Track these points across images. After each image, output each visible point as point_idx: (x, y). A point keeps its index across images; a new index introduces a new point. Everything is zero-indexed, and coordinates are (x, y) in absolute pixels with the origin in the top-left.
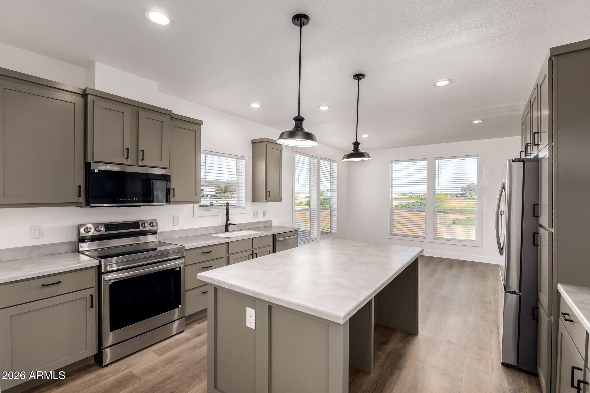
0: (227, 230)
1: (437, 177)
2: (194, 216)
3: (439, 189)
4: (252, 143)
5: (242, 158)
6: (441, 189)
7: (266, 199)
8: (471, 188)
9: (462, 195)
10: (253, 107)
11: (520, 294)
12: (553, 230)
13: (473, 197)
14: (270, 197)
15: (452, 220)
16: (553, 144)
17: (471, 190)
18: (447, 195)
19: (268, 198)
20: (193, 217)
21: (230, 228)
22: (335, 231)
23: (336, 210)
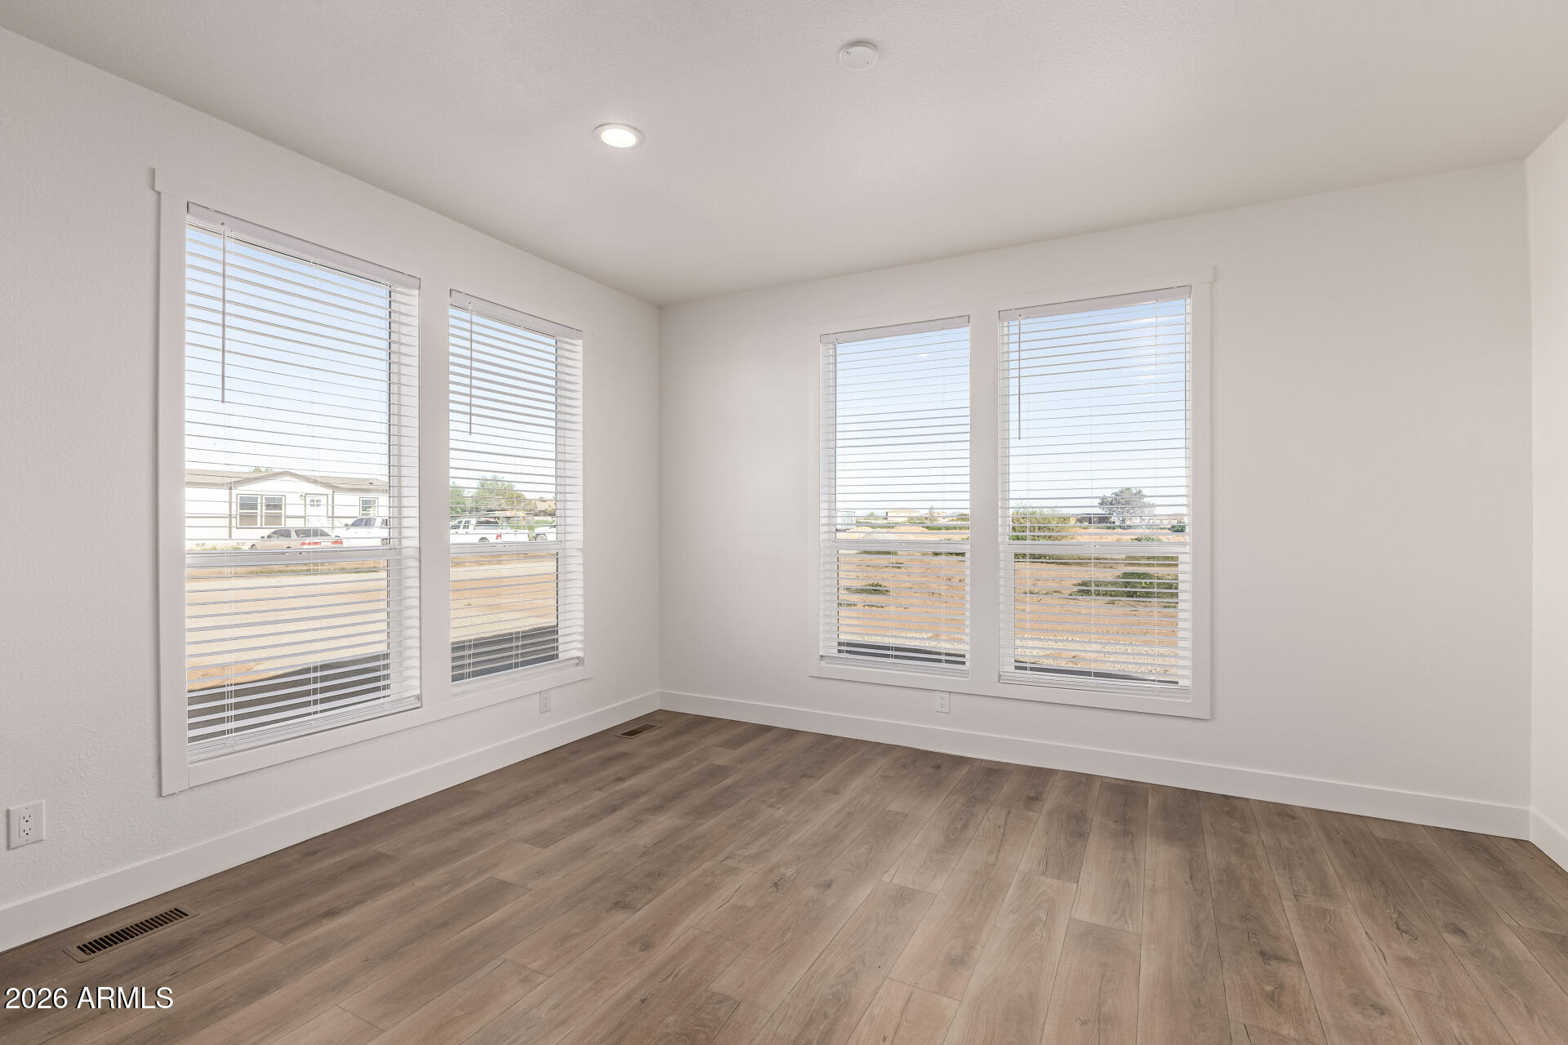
9: (1103, 519)
13: (1128, 523)
18: (1065, 519)
22: (579, 649)
23: (579, 554)
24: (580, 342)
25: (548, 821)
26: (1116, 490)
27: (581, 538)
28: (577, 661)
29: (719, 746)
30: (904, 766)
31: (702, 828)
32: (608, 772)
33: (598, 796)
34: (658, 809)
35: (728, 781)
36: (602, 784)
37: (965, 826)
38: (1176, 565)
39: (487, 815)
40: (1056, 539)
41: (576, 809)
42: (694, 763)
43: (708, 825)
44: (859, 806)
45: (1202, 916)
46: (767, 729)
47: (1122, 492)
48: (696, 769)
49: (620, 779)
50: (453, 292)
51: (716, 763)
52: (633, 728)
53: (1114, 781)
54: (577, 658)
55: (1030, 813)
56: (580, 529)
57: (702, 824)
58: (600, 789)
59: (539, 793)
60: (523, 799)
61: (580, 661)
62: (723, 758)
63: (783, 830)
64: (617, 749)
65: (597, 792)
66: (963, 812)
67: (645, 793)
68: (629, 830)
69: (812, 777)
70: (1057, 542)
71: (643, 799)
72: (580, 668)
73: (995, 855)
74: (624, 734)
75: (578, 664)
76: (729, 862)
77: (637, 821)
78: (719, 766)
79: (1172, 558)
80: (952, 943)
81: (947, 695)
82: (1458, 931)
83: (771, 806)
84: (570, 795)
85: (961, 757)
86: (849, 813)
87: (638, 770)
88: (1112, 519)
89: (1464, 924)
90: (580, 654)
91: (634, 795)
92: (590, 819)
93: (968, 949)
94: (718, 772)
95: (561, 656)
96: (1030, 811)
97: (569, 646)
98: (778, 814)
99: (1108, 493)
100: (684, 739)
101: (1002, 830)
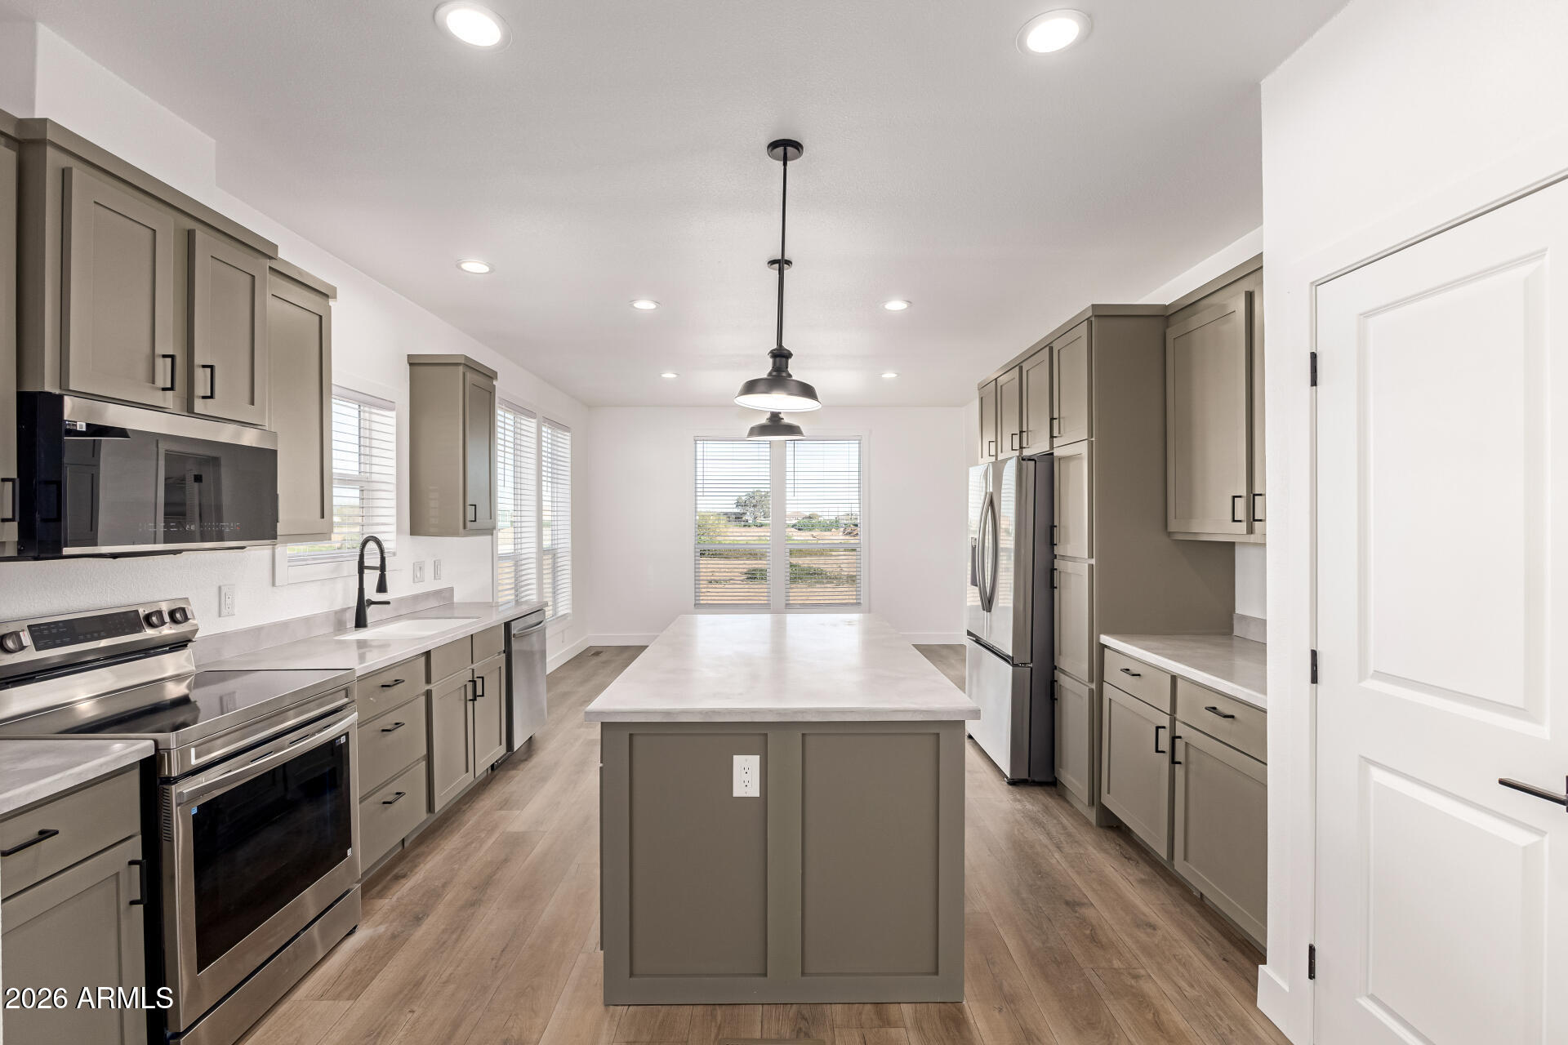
0: (361, 622)
1: (789, 476)
2: (277, 584)
3: (796, 502)
4: (411, 364)
5: (386, 405)
6: (799, 502)
7: (465, 527)
8: (754, 501)
9: (738, 517)
10: (467, 270)
11: (1031, 665)
12: (1093, 561)
14: (475, 521)
15: (745, 570)
16: (1093, 439)
17: (754, 506)
19: (469, 524)
20: (274, 584)
21: (371, 613)
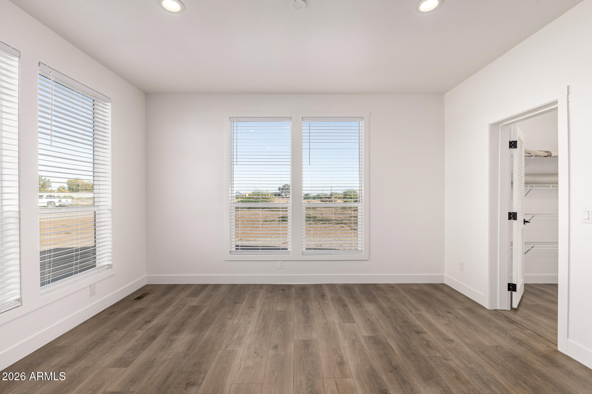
22: (109, 260)
23: (109, 212)
24: (109, 104)
25: (119, 352)
26: (284, 185)
27: (110, 204)
28: (108, 266)
29: (188, 297)
30: (271, 292)
31: (205, 336)
32: (138, 320)
33: (140, 333)
34: (178, 331)
35: (203, 312)
36: (139, 326)
37: (308, 311)
38: (287, 211)
39: (78, 358)
40: (268, 202)
41: (132, 343)
42: (181, 307)
43: (207, 334)
44: (266, 311)
45: (394, 325)
46: (205, 286)
47: (285, 185)
48: (184, 310)
49: (147, 322)
50: (41, 64)
51: (192, 304)
52: (138, 296)
53: (342, 285)
54: (108, 265)
55: (325, 301)
56: (110, 200)
57: (204, 334)
58: (139, 329)
59: (104, 339)
60: (95, 344)
61: (110, 266)
62: (194, 302)
63: (242, 329)
64: (135, 307)
65: (139, 331)
66: (304, 305)
67: (165, 326)
68: (169, 346)
69: (238, 303)
70: (268, 203)
71: (167, 329)
72: (110, 270)
73: (325, 319)
74: (135, 299)
75: (108, 268)
76: (228, 349)
77: (170, 341)
78: (194, 306)
79: (285, 208)
80: (335, 357)
81: (283, 262)
82: (449, 313)
83: (230, 319)
84: (124, 336)
85: (289, 285)
86: (264, 315)
87: (154, 316)
88: (282, 195)
89: (449, 310)
90: (110, 263)
91: (160, 329)
92: (144, 345)
93: (341, 357)
94: (195, 309)
95: (97, 266)
96: (325, 300)
97: (102, 260)
98: (236, 321)
99: (281, 186)
100: (169, 296)
101: (320, 309)
